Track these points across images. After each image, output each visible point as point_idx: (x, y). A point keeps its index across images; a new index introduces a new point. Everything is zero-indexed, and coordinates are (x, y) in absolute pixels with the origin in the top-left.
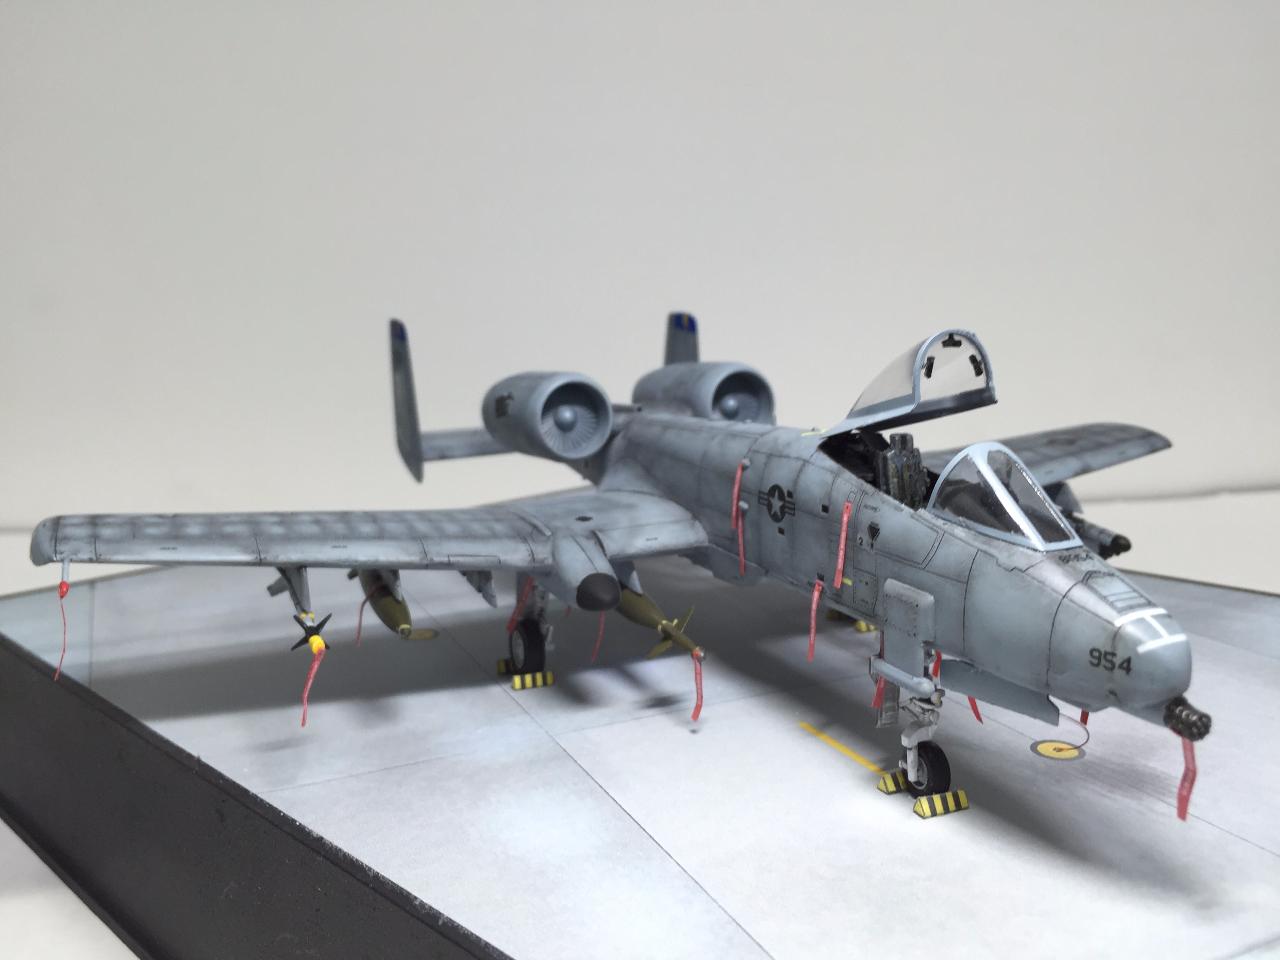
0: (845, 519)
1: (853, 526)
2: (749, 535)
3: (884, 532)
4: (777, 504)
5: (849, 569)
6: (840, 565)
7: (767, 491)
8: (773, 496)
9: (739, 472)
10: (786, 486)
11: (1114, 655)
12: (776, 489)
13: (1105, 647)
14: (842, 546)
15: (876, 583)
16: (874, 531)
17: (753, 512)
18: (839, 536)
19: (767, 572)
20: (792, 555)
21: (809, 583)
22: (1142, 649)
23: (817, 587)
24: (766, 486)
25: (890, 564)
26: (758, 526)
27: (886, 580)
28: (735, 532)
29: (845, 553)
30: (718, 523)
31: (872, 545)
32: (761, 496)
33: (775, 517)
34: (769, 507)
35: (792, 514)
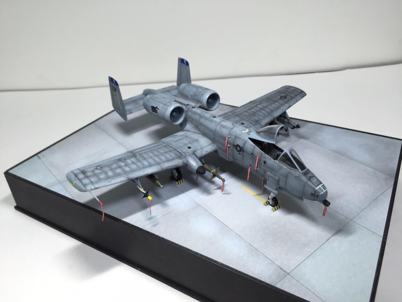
0: (258, 158)
1: (260, 160)
2: (230, 151)
3: (267, 163)
4: (238, 149)
5: (258, 167)
6: (256, 166)
7: (236, 145)
8: (238, 147)
9: (227, 138)
10: (241, 146)
12: (238, 145)
13: (313, 193)
14: (257, 162)
15: (265, 172)
16: (265, 162)
17: (232, 148)
18: (256, 160)
19: (235, 160)
20: (243, 160)
21: (247, 166)
22: (321, 194)
23: (250, 167)
24: (235, 144)
25: (269, 169)
26: (233, 151)
27: (268, 172)
28: (226, 150)
29: (257, 164)
30: (220, 146)
31: (264, 165)
32: (234, 145)
33: (238, 151)
34: (236, 148)
35: (243, 152)
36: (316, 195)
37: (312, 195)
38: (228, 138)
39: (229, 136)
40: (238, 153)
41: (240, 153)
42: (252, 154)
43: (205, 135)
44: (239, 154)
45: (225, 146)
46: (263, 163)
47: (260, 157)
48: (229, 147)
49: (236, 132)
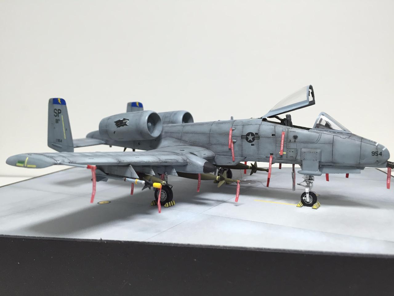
0: (283, 136)
1: (287, 138)
2: (237, 149)
3: (299, 137)
4: (250, 138)
6: (282, 149)
7: (245, 135)
8: (249, 136)
10: (255, 132)
12: (250, 133)
13: (375, 150)
15: (297, 151)
16: (295, 137)
18: (281, 141)
19: (246, 158)
20: (258, 151)
21: (266, 157)
22: (383, 149)
23: (270, 157)
24: (245, 133)
25: (303, 145)
26: (241, 146)
27: (301, 149)
28: (230, 149)
29: (284, 145)
30: (219, 148)
31: (295, 141)
32: (242, 137)
33: (250, 141)
35: (258, 139)
36: (379, 153)
37: (374, 154)
38: (233, 130)
39: (233, 128)
41: (253, 143)
42: (273, 135)
44: (252, 145)
46: (293, 140)
47: (286, 134)
48: (234, 143)
49: (242, 122)
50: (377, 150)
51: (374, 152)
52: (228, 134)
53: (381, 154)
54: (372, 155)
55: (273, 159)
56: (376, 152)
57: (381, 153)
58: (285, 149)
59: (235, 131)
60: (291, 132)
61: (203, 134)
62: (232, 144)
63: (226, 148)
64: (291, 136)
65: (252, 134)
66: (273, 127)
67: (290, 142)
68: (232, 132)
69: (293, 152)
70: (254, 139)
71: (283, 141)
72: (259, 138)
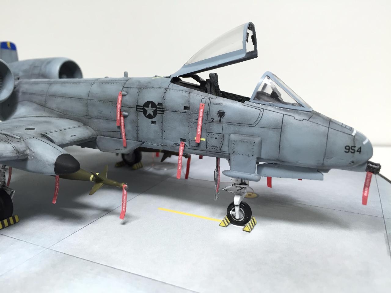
0: (201, 111)
1: (207, 114)
2: (129, 127)
3: (228, 114)
4: (150, 110)
6: (199, 133)
7: (142, 105)
8: (148, 107)
9: (120, 98)
10: (157, 101)
11: (355, 147)
12: (147, 104)
13: (350, 144)
14: (200, 123)
15: (223, 137)
16: (221, 114)
17: (132, 116)
18: (198, 119)
19: (143, 143)
20: (162, 133)
21: (174, 144)
22: (364, 143)
23: (181, 145)
24: (142, 103)
25: (232, 128)
26: (136, 123)
27: (230, 135)
28: (119, 127)
29: (202, 127)
30: (103, 125)
31: (220, 120)
32: (137, 108)
33: (149, 117)
34: (145, 112)
35: (162, 114)
36: (356, 149)
37: (349, 149)
38: (123, 96)
39: (124, 93)
40: (150, 120)
41: (154, 120)
42: (185, 108)
43: (63, 115)
44: (153, 122)
45: (115, 120)
46: (217, 118)
47: (206, 108)
48: (125, 117)
49: (139, 82)
50: (354, 143)
51: (348, 146)
52: (115, 102)
53: (360, 151)
54: (346, 152)
55: (184, 147)
56: (352, 147)
57: (360, 148)
58: (204, 134)
59: (126, 98)
60: (214, 104)
61: (79, 99)
62: (122, 118)
63: (113, 126)
64: (215, 110)
65: (153, 105)
66: (186, 94)
67: (212, 121)
68: (122, 98)
69: (216, 138)
70: (155, 113)
71: (201, 119)
72: (164, 111)
